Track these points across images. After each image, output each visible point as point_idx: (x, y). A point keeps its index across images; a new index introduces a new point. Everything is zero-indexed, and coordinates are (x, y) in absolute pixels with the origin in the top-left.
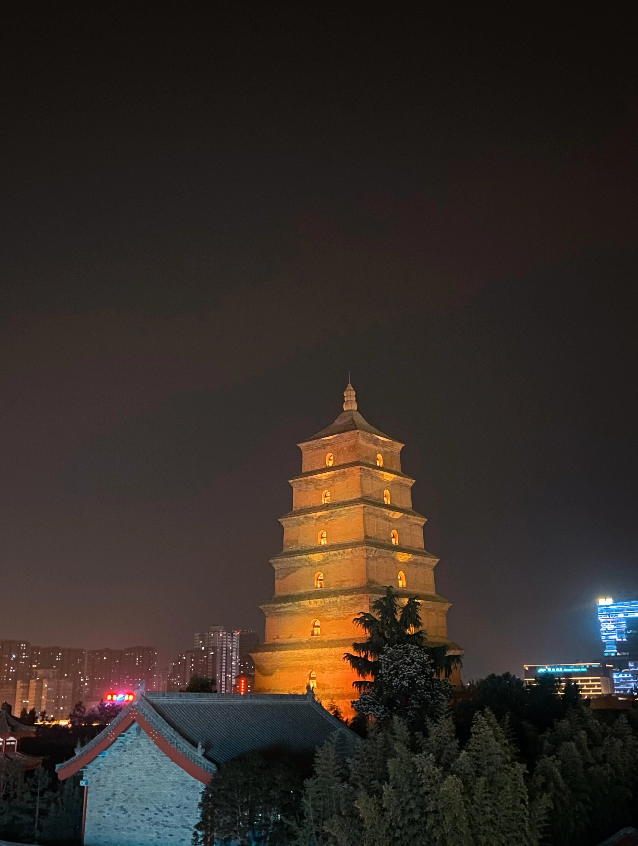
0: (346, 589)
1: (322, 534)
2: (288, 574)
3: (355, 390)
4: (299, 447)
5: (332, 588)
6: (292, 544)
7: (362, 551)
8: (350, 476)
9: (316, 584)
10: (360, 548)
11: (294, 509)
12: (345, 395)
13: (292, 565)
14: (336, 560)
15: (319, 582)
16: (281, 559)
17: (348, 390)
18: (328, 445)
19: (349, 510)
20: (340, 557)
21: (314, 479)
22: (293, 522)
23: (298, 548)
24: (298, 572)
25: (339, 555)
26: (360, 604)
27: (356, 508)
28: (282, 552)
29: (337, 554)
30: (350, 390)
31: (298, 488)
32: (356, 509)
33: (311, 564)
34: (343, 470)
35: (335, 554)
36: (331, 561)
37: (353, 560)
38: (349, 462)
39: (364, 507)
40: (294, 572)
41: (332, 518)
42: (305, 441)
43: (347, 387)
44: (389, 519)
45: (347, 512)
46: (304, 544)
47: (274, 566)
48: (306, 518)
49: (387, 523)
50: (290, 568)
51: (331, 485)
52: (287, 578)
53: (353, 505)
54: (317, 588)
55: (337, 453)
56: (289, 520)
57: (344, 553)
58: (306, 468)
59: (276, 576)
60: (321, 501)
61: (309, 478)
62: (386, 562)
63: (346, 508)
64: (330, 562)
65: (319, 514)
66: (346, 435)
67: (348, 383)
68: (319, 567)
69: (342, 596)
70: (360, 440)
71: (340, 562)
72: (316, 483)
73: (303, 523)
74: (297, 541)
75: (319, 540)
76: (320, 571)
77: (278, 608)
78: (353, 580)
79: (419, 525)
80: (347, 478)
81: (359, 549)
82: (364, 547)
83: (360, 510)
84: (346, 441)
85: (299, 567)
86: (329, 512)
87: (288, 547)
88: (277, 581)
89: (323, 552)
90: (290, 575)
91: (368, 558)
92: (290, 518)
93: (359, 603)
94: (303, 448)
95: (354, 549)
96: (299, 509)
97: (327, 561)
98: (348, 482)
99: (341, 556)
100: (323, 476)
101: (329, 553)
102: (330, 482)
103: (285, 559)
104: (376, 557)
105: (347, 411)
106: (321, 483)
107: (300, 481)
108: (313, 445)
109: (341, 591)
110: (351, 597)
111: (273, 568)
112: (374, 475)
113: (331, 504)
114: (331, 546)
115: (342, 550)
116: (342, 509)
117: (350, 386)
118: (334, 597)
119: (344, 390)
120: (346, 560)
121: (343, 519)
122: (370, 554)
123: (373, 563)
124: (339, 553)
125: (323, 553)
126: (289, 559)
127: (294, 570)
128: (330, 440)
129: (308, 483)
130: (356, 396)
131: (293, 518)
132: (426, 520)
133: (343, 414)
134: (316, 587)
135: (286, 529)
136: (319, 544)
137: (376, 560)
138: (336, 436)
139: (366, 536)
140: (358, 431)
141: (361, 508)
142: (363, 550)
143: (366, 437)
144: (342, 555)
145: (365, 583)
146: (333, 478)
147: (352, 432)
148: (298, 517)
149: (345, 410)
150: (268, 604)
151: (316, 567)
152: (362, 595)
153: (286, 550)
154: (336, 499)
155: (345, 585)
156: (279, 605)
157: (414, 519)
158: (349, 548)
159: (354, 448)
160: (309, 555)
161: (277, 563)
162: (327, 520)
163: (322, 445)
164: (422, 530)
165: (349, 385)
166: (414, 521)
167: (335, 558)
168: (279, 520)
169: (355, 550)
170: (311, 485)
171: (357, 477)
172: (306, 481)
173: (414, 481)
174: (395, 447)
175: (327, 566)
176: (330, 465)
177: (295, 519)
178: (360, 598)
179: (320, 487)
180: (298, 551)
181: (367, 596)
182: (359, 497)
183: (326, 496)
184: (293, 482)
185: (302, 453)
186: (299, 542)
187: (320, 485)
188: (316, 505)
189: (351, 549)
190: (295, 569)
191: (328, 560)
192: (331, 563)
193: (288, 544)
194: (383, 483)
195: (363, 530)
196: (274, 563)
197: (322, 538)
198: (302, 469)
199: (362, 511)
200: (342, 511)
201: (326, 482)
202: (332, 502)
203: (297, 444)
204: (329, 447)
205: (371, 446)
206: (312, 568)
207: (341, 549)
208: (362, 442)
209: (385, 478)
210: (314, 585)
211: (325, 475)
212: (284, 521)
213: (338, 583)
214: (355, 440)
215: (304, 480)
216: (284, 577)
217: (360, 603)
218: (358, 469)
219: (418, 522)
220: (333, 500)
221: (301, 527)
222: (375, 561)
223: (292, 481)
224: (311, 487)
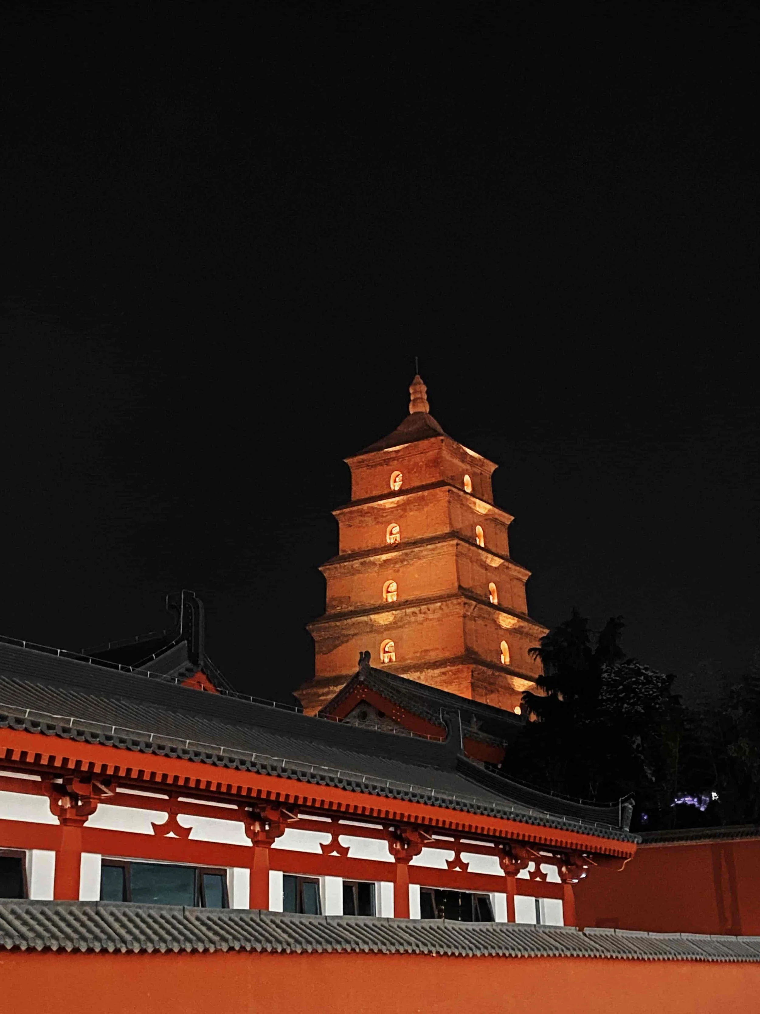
0: (432, 661)
1: (388, 587)
2: (336, 646)
3: (425, 383)
4: (346, 463)
5: (409, 661)
6: (341, 603)
7: (457, 607)
8: (431, 503)
9: (382, 658)
10: (455, 602)
11: (341, 554)
12: (411, 391)
13: (344, 632)
14: (416, 621)
15: (386, 655)
16: (327, 625)
17: (415, 384)
18: (394, 459)
19: (433, 550)
20: (421, 617)
21: (372, 508)
22: (342, 571)
23: (350, 608)
24: (352, 642)
25: (421, 613)
26: (457, 680)
27: (443, 546)
28: (325, 615)
29: (418, 612)
30: (420, 384)
31: (347, 523)
32: (445, 548)
33: (374, 629)
34: (420, 493)
35: (414, 613)
36: (406, 624)
37: (442, 620)
38: (428, 482)
39: (457, 545)
40: (347, 641)
41: (405, 563)
42: (355, 455)
43: (414, 378)
44: (487, 567)
45: (430, 553)
46: (361, 602)
47: (314, 634)
48: (362, 564)
49: (484, 571)
50: (339, 637)
51: (401, 517)
52: (335, 651)
53: (439, 542)
54: (384, 663)
55: (407, 472)
56: (336, 568)
57: (429, 610)
58: (357, 492)
59: (316, 650)
60: (386, 540)
61: (365, 507)
62: (486, 625)
63: (429, 547)
64: (404, 625)
65: (384, 557)
66: (424, 444)
67: (416, 374)
68: (387, 632)
69: (429, 670)
70: (444, 452)
71: (422, 624)
72: (379, 514)
73: (359, 572)
74: (349, 597)
75: (384, 596)
76: (389, 639)
77: (323, 694)
78: (443, 649)
79: (519, 580)
80: (427, 505)
81: (452, 603)
82: (459, 601)
83: (450, 548)
84: (422, 453)
85: (356, 634)
86: (400, 553)
87: (334, 607)
88: (317, 657)
89: (396, 610)
90: (340, 648)
91: (465, 616)
92: (338, 566)
93: (455, 679)
94: (352, 465)
95: (444, 603)
96: (350, 552)
97: (400, 624)
98: (427, 511)
99: (423, 615)
100: (388, 503)
101: (404, 611)
102: (399, 511)
103: (333, 624)
104: (475, 617)
105: (415, 413)
106: (385, 515)
107: (351, 512)
108: (367, 460)
109: (425, 664)
110: (443, 670)
111: (312, 638)
112: (464, 502)
113: (404, 543)
114: (407, 601)
115: (425, 607)
116: (422, 549)
117: (418, 378)
118: (415, 672)
119: (410, 383)
120: (431, 620)
121: (424, 563)
122: (467, 611)
123: (471, 625)
124: (420, 610)
125: (394, 612)
126: (338, 624)
127: (346, 639)
128: (397, 452)
129: (363, 514)
130: (427, 392)
131: (342, 564)
132: (530, 574)
133: (408, 418)
134: (382, 661)
135: (330, 583)
136: (385, 600)
137: (475, 621)
138: (406, 445)
139: (460, 587)
140: (442, 438)
141: (452, 545)
142: (459, 604)
143: (451, 448)
144: (425, 613)
145: (461, 651)
146: (402, 507)
147: (433, 440)
148: (351, 563)
149: (411, 412)
150: (306, 689)
151: (382, 632)
152: (460, 666)
153: (330, 611)
154: (409, 536)
155: (430, 656)
156: (326, 690)
157: (515, 570)
158: (436, 603)
159: (436, 462)
160: (372, 617)
161: (319, 630)
162: (397, 566)
163: (384, 460)
164: (524, 587)
165: (418, 376)
166: (516, 574)
167: (413, 619)
168: (320, 569)
169: (447, 605)
170: (369, 517)
171: (444, 503)
172: (361, 512)
173: (513, 518)
174: (485, 468)
175: (400, 629)
176: (397, 488)
177: (345, 566)
178: (458, 671)
179: (384, 519)
180: (351, 611)
181: (468, 668)
182: (447, 532)
183: (391, 534)
184: (340, 514)
185: (350, 472)
186: (352, 599)
187: (383, 516)
188: (377, 546)
189: (439, 604)
190: (348, 638)
191: (401, 621)
192: (406, 626)
193: (334, 603)
194: (475, 516)
195: (456, 577)
196: (313, 631)
197: (388, 592)
198: (351, 495)
199: (454, 550)
200: (422, 551)
201: (392, 512)
202: (403, 541)
203: (344, 458)
204: (396, 462)
205: (457, 461)
206: (376, 635)
207: (423, 605)
208: (446, 455)
209: (478, 509)
210: (380, 658)
211: (392, 503)
212: (327, 570)
213: (418, 655)
214: (436, 451)
215: (358, 511)
216: (330, 651)
217: (457, 678)
218: (445, 491)
219: (520, 576)
220: (405, 538)
221: (356, 578)
222: (473, 622)
223: (338, 512)
224: (369, 519)
